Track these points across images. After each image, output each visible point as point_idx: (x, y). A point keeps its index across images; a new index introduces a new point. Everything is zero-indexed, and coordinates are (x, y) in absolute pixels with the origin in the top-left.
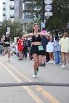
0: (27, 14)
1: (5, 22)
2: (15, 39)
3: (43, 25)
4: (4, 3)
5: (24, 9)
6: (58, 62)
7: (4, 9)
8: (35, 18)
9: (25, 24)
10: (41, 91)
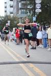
0: (22, 11)
1: (7, 16)
2: (14, 29)
3: (34, 19)
4: (6, 3)
5: (20, 7)
6: (45, 46)
7: (6, 7)
8: (29, 14)
9: (21, 18)
10: (33, 68)
